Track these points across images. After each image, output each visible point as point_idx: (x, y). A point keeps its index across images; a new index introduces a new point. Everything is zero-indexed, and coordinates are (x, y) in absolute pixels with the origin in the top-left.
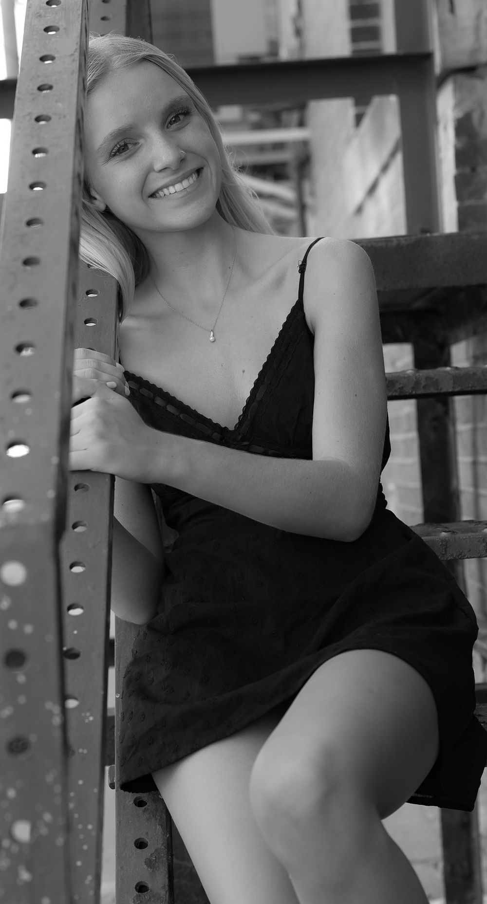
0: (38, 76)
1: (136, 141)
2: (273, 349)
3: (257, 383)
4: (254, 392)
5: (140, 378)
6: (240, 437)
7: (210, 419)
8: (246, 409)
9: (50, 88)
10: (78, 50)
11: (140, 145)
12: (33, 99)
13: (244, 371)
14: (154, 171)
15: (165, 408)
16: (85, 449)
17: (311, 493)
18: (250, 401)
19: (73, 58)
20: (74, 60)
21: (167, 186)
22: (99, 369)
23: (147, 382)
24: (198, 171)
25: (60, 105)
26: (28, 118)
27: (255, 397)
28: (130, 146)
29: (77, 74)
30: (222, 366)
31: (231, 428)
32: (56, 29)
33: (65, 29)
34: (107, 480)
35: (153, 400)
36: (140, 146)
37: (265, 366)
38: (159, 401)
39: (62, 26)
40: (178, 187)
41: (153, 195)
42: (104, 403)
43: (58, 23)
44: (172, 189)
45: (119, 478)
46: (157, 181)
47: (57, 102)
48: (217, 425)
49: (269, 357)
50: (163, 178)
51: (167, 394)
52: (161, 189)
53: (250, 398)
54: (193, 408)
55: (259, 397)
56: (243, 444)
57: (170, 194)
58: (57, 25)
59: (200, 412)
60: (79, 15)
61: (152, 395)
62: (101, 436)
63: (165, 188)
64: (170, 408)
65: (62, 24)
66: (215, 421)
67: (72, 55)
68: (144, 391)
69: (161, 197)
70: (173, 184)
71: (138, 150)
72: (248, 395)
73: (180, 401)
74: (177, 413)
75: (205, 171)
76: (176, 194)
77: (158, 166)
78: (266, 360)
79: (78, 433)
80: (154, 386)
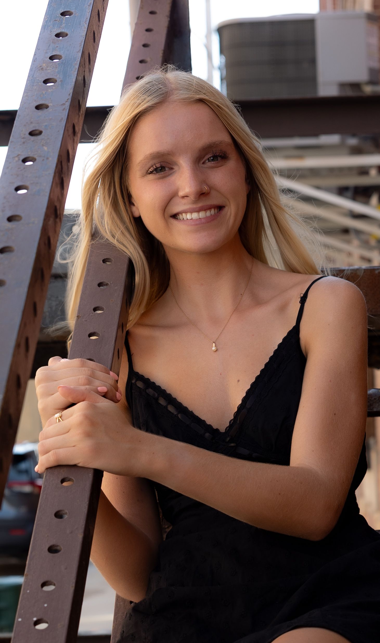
0: (31, 123)
1: (171, 166)
2: (267, 365)
3: (248, 392)
4: (245, 400)
5: (148, 379)
6: (228, 439)
7: (204, 420)
8: (237, 415)
9: (40, 133)
10: (70, 101)
11: (174, 170)
12: (24, 143)
13: (238, 381)
14: (178, 196)
15: (166, 407)
16: (74, 446)
17: (280, 494)
18: (241, 408)
19: (64, 107)
20: (64, 109)
21: (186, 212)
22: (92, 376)
23: (154, 383)
24: (220, 208)
25: (46, 148)
26: (17, 159)
27: (246, 405)
28: (167, 169)
29: (65, 121)
30: (221, 374)
31: (222, 430)
32: (54, 81)
33: (61, 81)
34: (90, 475)
35: (157, 399)
36: (173, 172)
37: (258, 378)
38: (162, 402)
39: (60, 78)
40: (195, 216)
41: (175, 216)
42: (93, 407)
43: (56, 76)
44: (189, 216)
45: (107, 473)
46: (178, 206)
47: (43, 145)
48: (210, 426)
49: (262, 371)
50: (185, 204)
51: (170, 395)
52: (181, 213)
53: (241, 405)
54: (190, 409)
55: (248, 405)
56: (230, 445)
57: (187, 219)
58: (55, 77)
59: (197, 413)
60: (76, 69)
61: (156, 395)
62: (88, 435)
63: (184, 212)
64: (171, 408)
65: (58, 77)
66: (208, 422)
67: (64, 104)
68: (150, 391)
69: (180, 219)
70: (192, 211)
71: (171, 174)
72: (240, 402)
73: (180, 403)
74: (175, 413)
75: (226, 209)
76: (191, 221)
77: (181, 193)
78: (259, 374)
79: (68, 432)
80: (159, 387)
